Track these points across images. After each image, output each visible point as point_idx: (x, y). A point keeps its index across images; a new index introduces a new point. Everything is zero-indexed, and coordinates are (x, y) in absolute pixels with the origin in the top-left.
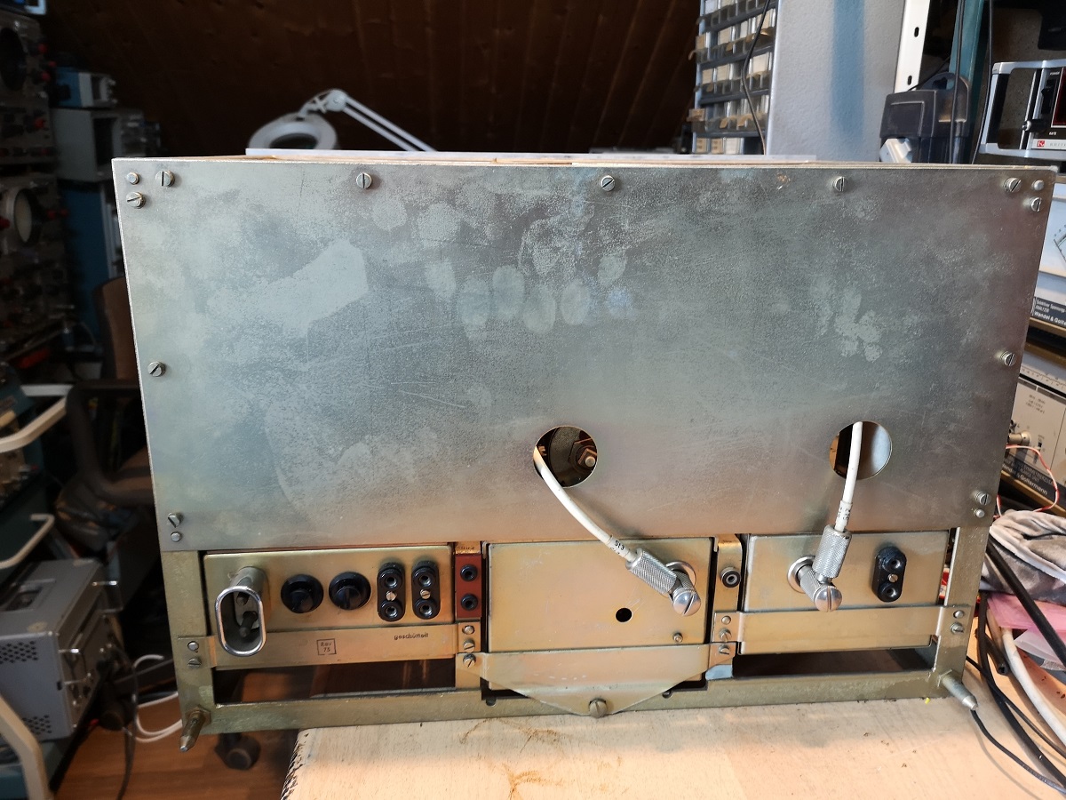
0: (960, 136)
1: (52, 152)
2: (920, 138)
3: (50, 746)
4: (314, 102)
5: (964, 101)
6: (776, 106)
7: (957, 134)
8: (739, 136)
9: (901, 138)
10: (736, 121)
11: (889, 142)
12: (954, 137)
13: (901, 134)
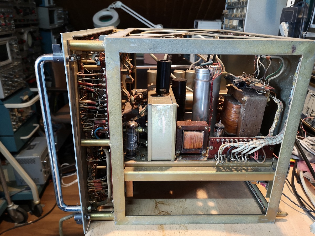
0: (304, 22)
1: (37, 20)
2: (292, 22)
3: (39, 187)
4: (112, 5)
5: (306, 11)
6: (248, 11)
7: (304, 21)
8: (237, 20)
9: (286, 22)
10: (237, 14)
11: (282, 23)
12: (302, 22)
13: (286, 21)
